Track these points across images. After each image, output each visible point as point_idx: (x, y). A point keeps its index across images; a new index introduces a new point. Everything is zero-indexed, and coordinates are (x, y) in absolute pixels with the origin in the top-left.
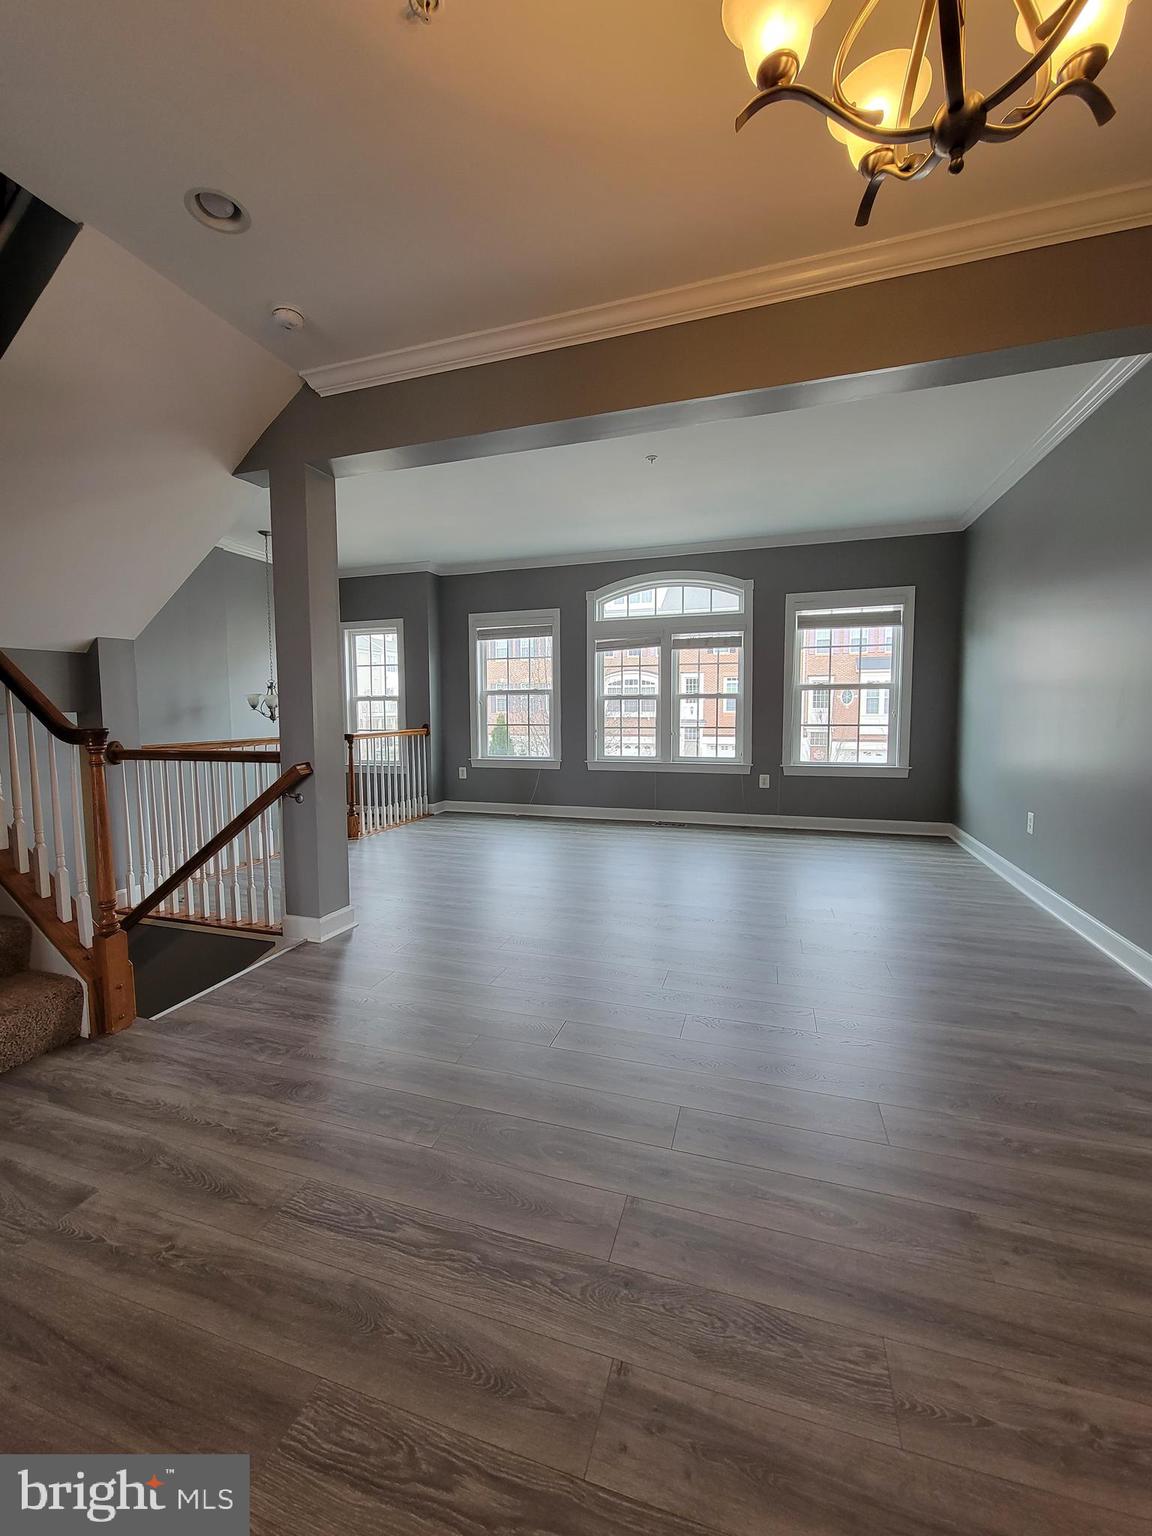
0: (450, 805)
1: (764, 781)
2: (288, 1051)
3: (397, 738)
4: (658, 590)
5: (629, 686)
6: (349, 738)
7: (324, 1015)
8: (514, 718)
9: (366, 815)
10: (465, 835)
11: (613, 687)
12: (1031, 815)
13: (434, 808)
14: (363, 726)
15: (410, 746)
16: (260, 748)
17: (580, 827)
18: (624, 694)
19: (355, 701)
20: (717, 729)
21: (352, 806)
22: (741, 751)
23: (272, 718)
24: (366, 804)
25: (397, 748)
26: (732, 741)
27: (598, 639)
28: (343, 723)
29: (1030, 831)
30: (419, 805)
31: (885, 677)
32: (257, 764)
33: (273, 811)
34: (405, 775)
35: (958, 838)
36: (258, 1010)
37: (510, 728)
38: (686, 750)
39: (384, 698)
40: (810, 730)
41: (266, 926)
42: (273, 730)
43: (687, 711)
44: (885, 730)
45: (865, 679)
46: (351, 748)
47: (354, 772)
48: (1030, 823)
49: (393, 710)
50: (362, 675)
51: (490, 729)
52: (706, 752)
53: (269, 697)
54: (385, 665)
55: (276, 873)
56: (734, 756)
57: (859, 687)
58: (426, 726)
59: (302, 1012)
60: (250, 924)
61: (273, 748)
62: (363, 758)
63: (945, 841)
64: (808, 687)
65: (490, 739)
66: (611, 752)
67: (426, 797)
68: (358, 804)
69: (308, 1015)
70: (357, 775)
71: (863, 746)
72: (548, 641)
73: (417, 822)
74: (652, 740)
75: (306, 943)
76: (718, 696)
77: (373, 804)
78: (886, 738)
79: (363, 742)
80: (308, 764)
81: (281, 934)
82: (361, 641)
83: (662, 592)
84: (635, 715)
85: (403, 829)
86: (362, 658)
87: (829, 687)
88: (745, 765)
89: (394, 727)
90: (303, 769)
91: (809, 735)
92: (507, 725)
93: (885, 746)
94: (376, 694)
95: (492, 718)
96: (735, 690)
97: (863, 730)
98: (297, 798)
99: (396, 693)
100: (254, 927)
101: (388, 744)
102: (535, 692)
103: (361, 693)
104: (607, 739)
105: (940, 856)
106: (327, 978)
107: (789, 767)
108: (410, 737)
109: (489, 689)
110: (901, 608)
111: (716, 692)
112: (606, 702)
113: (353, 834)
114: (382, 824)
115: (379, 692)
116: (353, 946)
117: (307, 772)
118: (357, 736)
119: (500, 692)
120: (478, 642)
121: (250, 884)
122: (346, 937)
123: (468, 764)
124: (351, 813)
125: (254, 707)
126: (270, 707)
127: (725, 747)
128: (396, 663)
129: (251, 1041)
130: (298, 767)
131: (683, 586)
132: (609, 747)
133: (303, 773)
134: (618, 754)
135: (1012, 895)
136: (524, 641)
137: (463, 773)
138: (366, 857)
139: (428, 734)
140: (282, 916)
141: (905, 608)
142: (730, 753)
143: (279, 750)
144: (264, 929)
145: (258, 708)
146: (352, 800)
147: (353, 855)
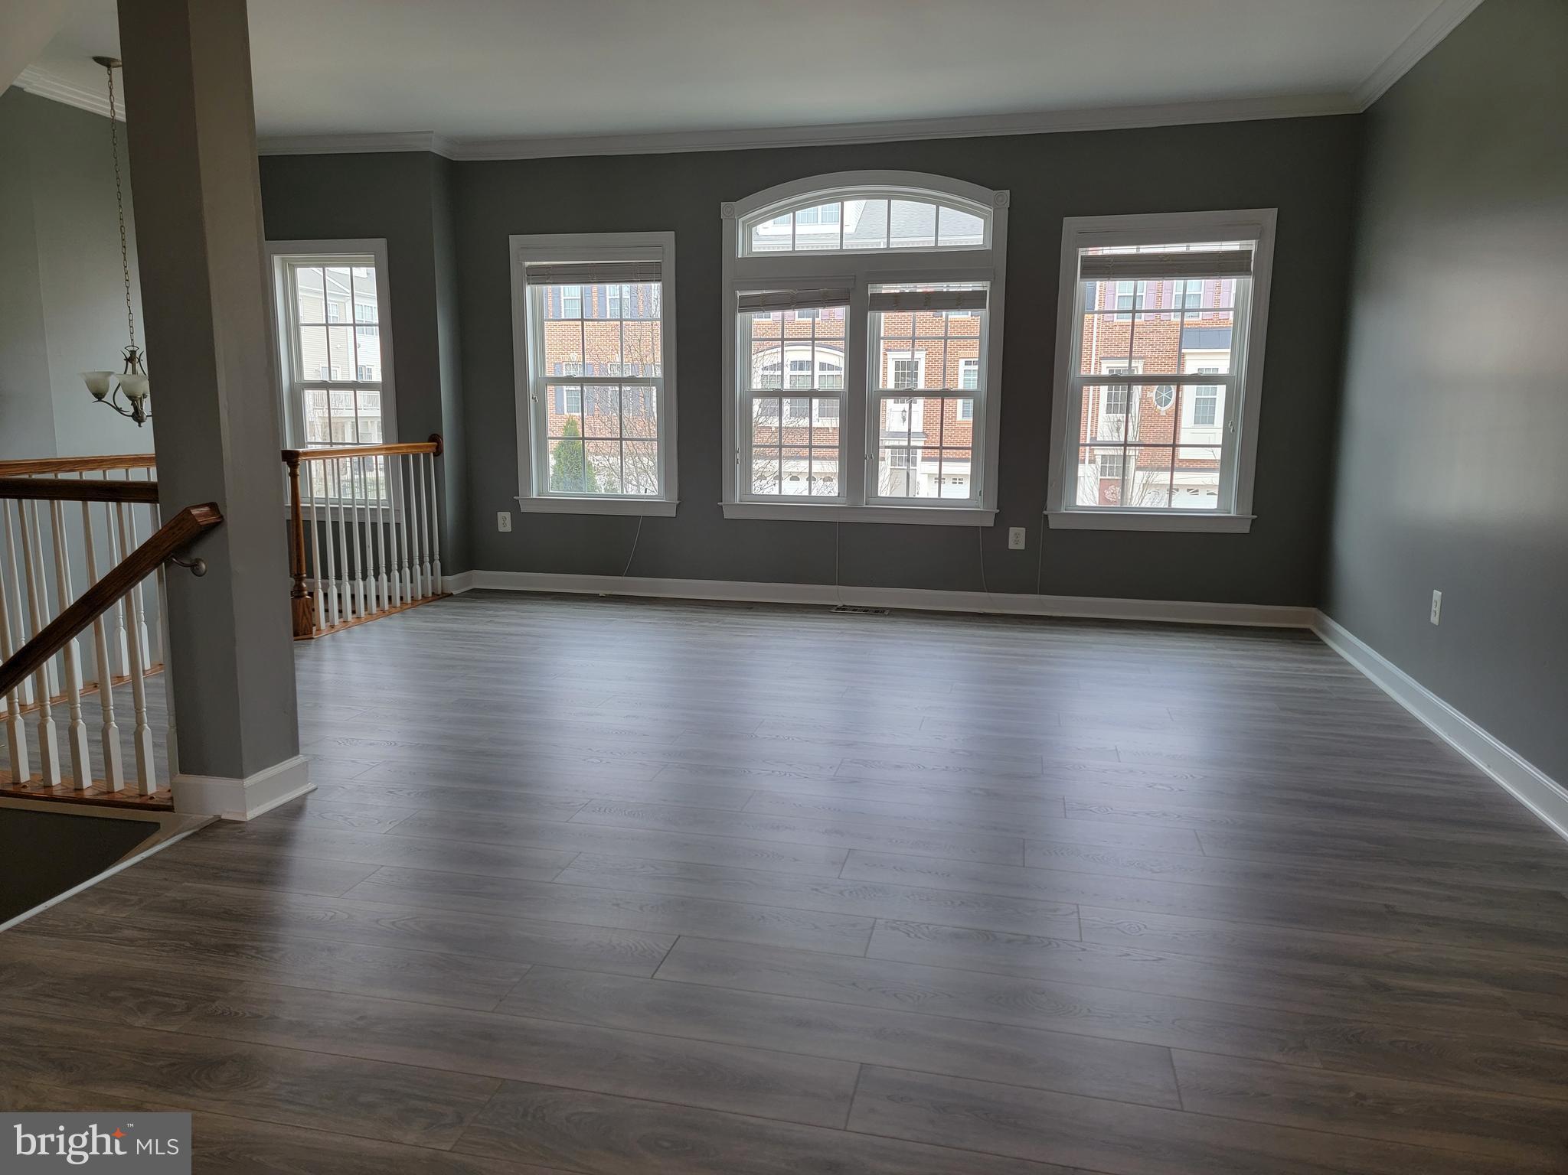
0: (483, 579)
1: (1017, 538)
2: (189, 1009)
3: (381, 458)
4: (845, 203)
5: (798, 373)
6: (291, 458)
7: (255, 944)
8: (596, 426)
9: (326, 595)
10: (512, 629)
11: (766, 373)
12: (1437, 594)
13: (454, 583)
14: (315, 437)
15: (404, 473)
16: (116, 475)
17: (710, 616)
18: (787, 386)
19: (298, 390)
20: (939, 451)
21: (299, 578)
22: (980, 487)
23: (138, 417)
24: (325, 575)
25: (382, 474)
26: (965, 469)
27: (741, 290)
28: (277, 433)
29: (1435, 619)
30: (425, 578)
31: (1220, 362)
32: (112, 505)
33: (146, 590)
34: (398, 525)
35: (1325, 631)
36: (131, 941)
37: (589, 446)
38: (888, 484)
39: (354, 386)
40: (1099, 452)
41: (141, 796)
42: (141, 439)
43: (893, 416)
44: (1217, 453)
45: (1191, 368)
46: (294, 476)
47: (302, 517)
48: (1436, 608)
49: (371, 407)
50: (311, 341)
51: (552, 445)
52: (926, 490)
53: (129, 378)
54: (354, 325)
55: (156, 701)
56: (967, 496)
57: (1180, 380)
58: (436, 438)
59: (213, 941)
60: (110, 792)
61: (140, 475)
62: (318, 493)
63: (1305, 638)
64: (1099, 381)
65: (552, 461)
66: (764, 487)
67: (437, 563)
68: (311, 575)
69: (229, 946)
70: (308, 523)
71: (1180, 478)
72: (655, 288)
73: (420, 608)
74: (832, 467)
75: (219, 823)
76: (945, 394)
77: (339, 576)
78: (1218, 465)
79: (316, 466)
80: (213, 506)
81: (170, 809)
82: (308, 277)
83: (853, 208)
84: (805, 422)
85: (396, 622)
86: (309, 309)
87: (1131, 380)
88: (986, 511)
89: (375, 437)
90: (205, 515)
91: (1099, 460)
92: (583, 438)
93: (1214, 478)
94: (338, 377)
95: (555, 426)
96: (973, 386)
97: (1183, 453)
98: (194, 567)
99: (377, 377)
100: (118, 798)
101: (363, 467)
102: (632, 381)
103: (309, 375)
104: (758, 465)
105: (1295, 661)
106: (260, 882)
107: (1057, 514)
108: (405, 458)
109: (549, 373)
110: (1251, 245)
111: (940, 388)
112: (756, 402)
113: (303, 628)
114: (358, 615)
115: (344, 373)
116: (308, 825)
117: (212, 519)
118: (306, 454)
119: (570, 380)
120: (528, 289)
121: (107, 720)
122: (295, 810)
123: (514, 507)
124: (298, 592)
125: (99, 396)
126: (132, 398)
127: (957, 480)
128: (376, 321)
129: (120, 994)
130: (195, 512)
131: (889, 197)
132: (762, 477)
133: (203, 521)
134: (776, 492)
135: (1404, 722)
136: (612, 290)
137: (504, 522)
138: (329, 671)
139: (438, 452)
140: (172, 776)
141: (1259, 246)
142: (961, 492)
143: (154, 478)
144: (138, 801)
145: (108, 398)
146: (299, 567)
147: (304, 665)
